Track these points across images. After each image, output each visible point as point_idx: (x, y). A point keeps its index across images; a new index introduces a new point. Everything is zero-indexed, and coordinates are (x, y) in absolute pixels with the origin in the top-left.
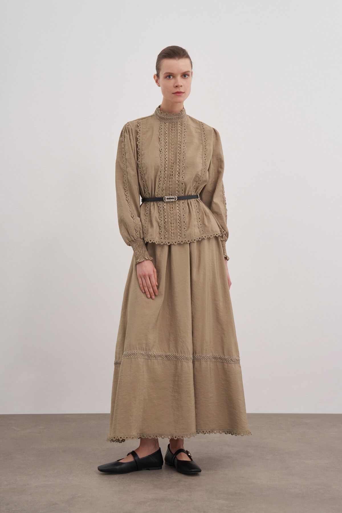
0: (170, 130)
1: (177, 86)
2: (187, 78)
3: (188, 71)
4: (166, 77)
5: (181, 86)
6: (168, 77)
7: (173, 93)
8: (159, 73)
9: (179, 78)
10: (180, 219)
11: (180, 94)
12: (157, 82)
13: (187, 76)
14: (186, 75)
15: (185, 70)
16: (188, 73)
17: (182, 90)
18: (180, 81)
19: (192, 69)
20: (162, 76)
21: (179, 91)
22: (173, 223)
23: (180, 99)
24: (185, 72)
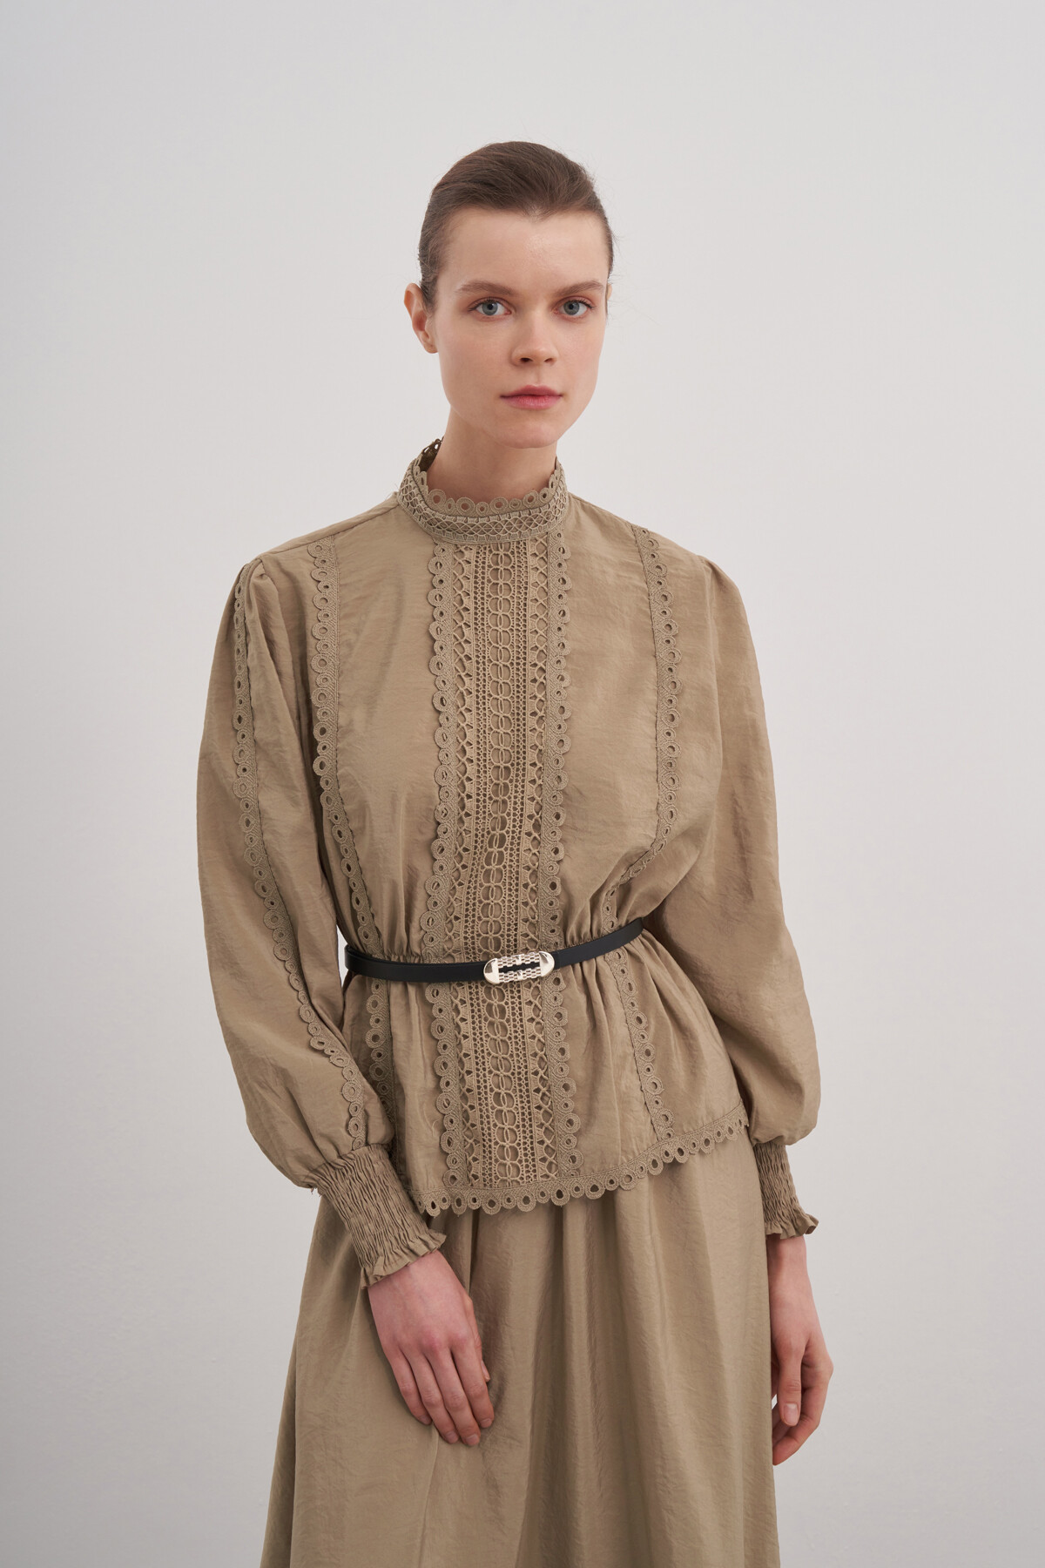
0: (487, 587)
1: (525, 360)
2: (584, 316)
3: (593, 285)
4: (470, 308)
5: (549, 360)
6: (480, 309)
7: (503, 397)
8: (435, 279)
9: (540, 315)
10: (541, 1073)
11: (542, 403)
12: (419, 324)
13: (582, 309)
14: (576, 301)
15: (573, 273)
16: (590, 292)
17: (549, 379)
18: (546, 332)
19: (610, 269)
20: (448, 297)
21: (536, 385)
22: (508, 1095)
23: (538, 426)
24: (576, 288)
